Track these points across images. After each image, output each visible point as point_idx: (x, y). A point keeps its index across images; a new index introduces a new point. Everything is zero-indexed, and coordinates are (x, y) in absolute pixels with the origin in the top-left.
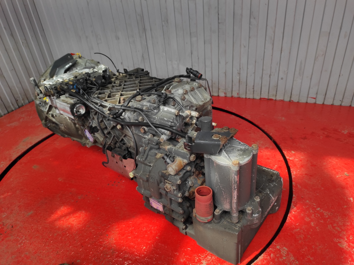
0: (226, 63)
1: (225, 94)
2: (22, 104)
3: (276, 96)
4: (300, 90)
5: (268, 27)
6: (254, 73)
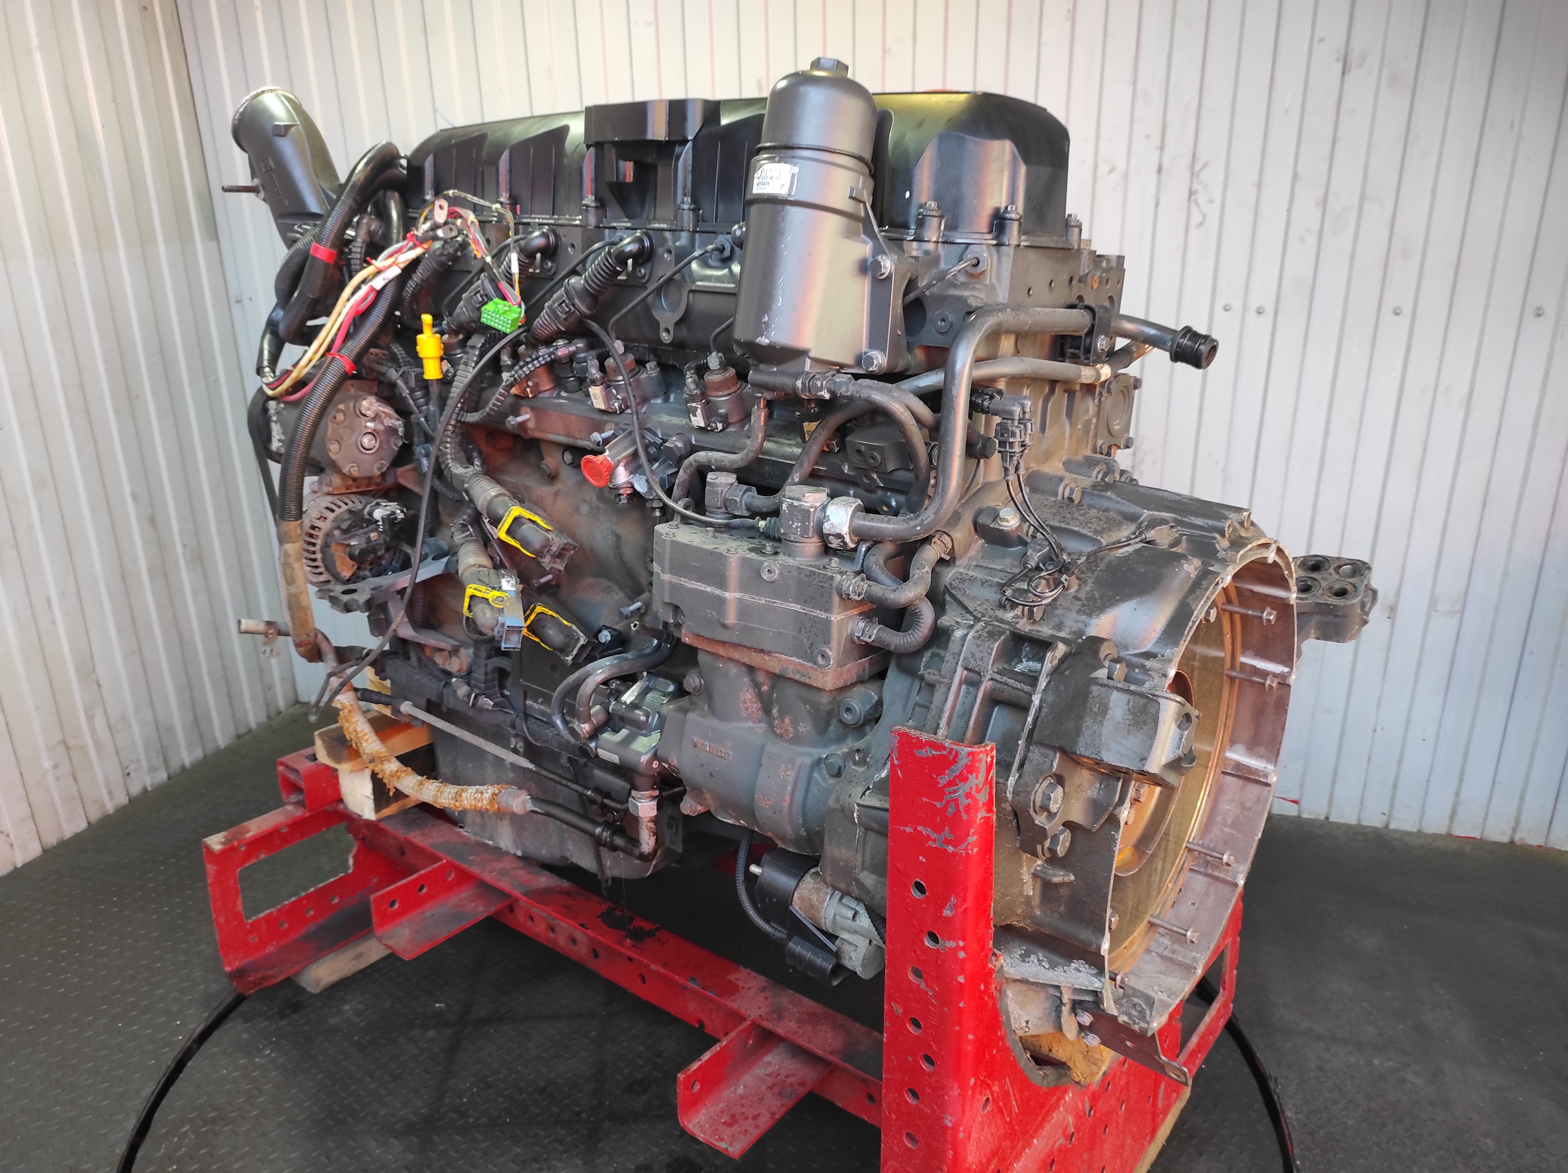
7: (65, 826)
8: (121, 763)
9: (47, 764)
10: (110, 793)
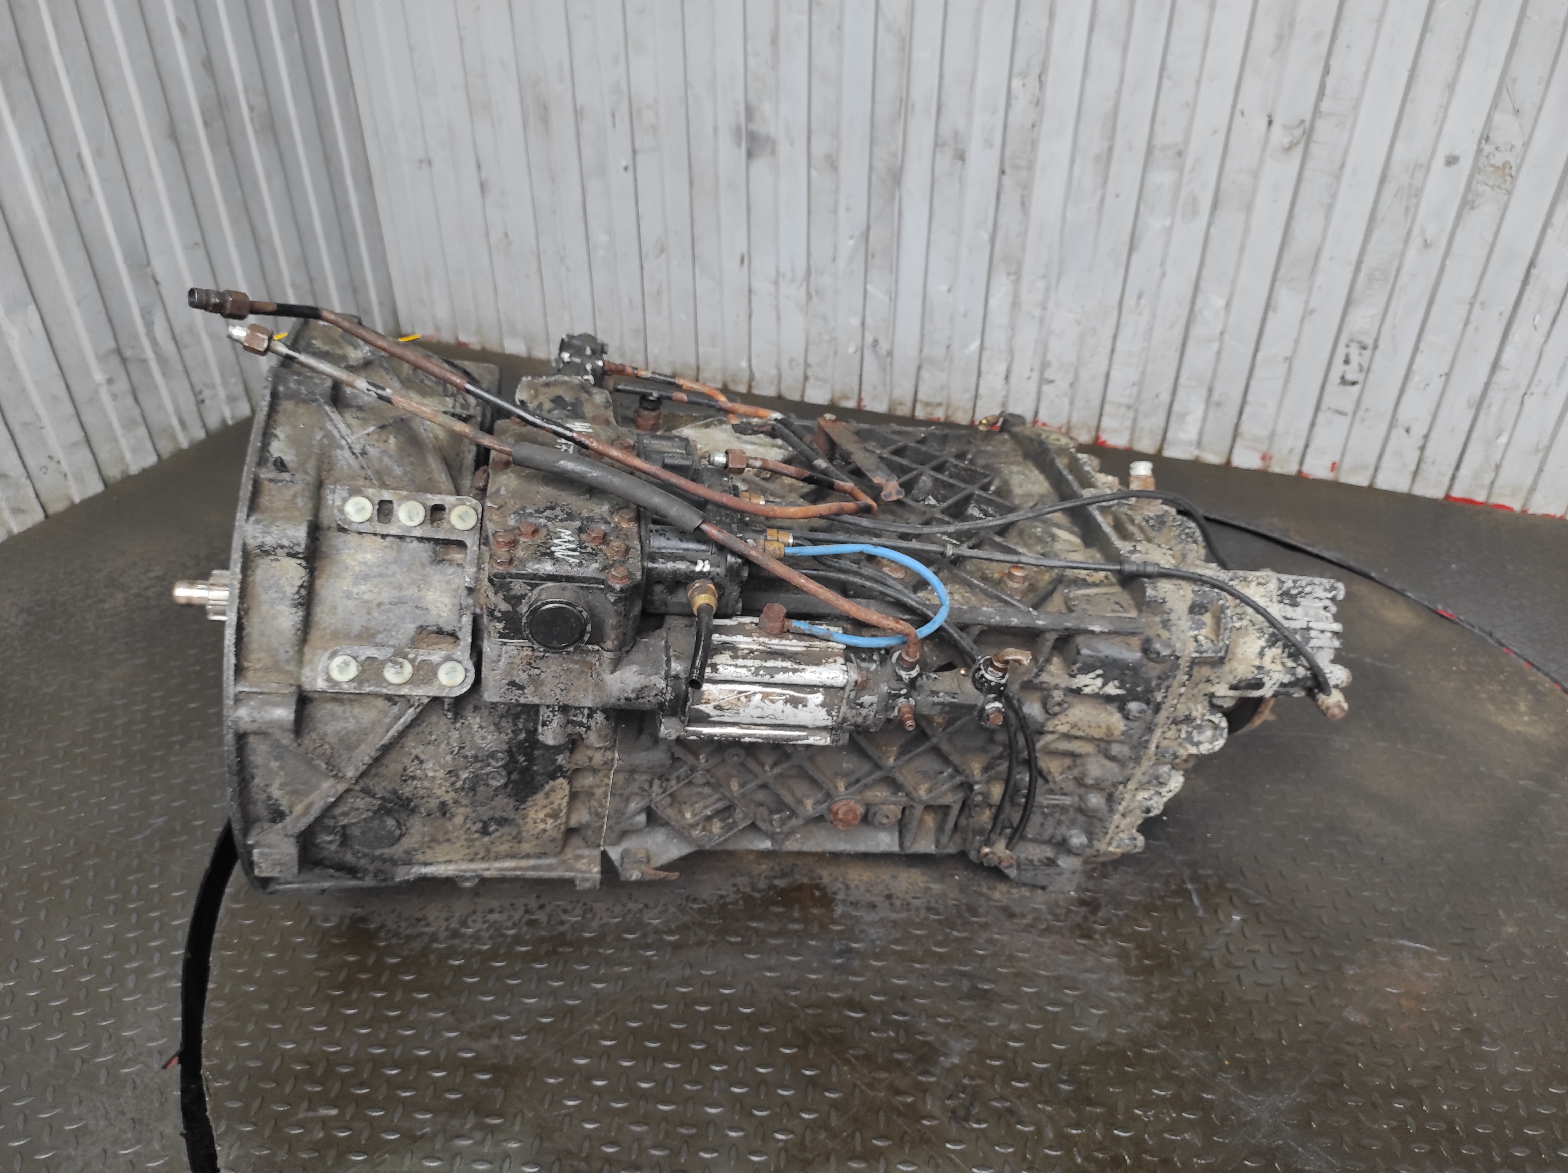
0: (1307, 313)
1: (1264, 458)
6: (1448, 375)
7: (128, 456)
8: (192, 386)
9: (99, 377)
10: (182, 423)
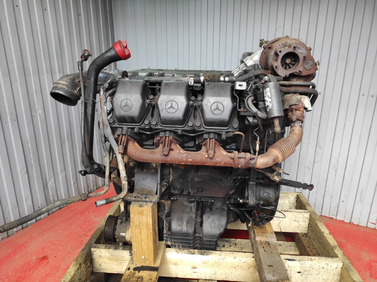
2: (91, 190)
3: (337, 215)
4: (361, 215)
5: (332, 157)
